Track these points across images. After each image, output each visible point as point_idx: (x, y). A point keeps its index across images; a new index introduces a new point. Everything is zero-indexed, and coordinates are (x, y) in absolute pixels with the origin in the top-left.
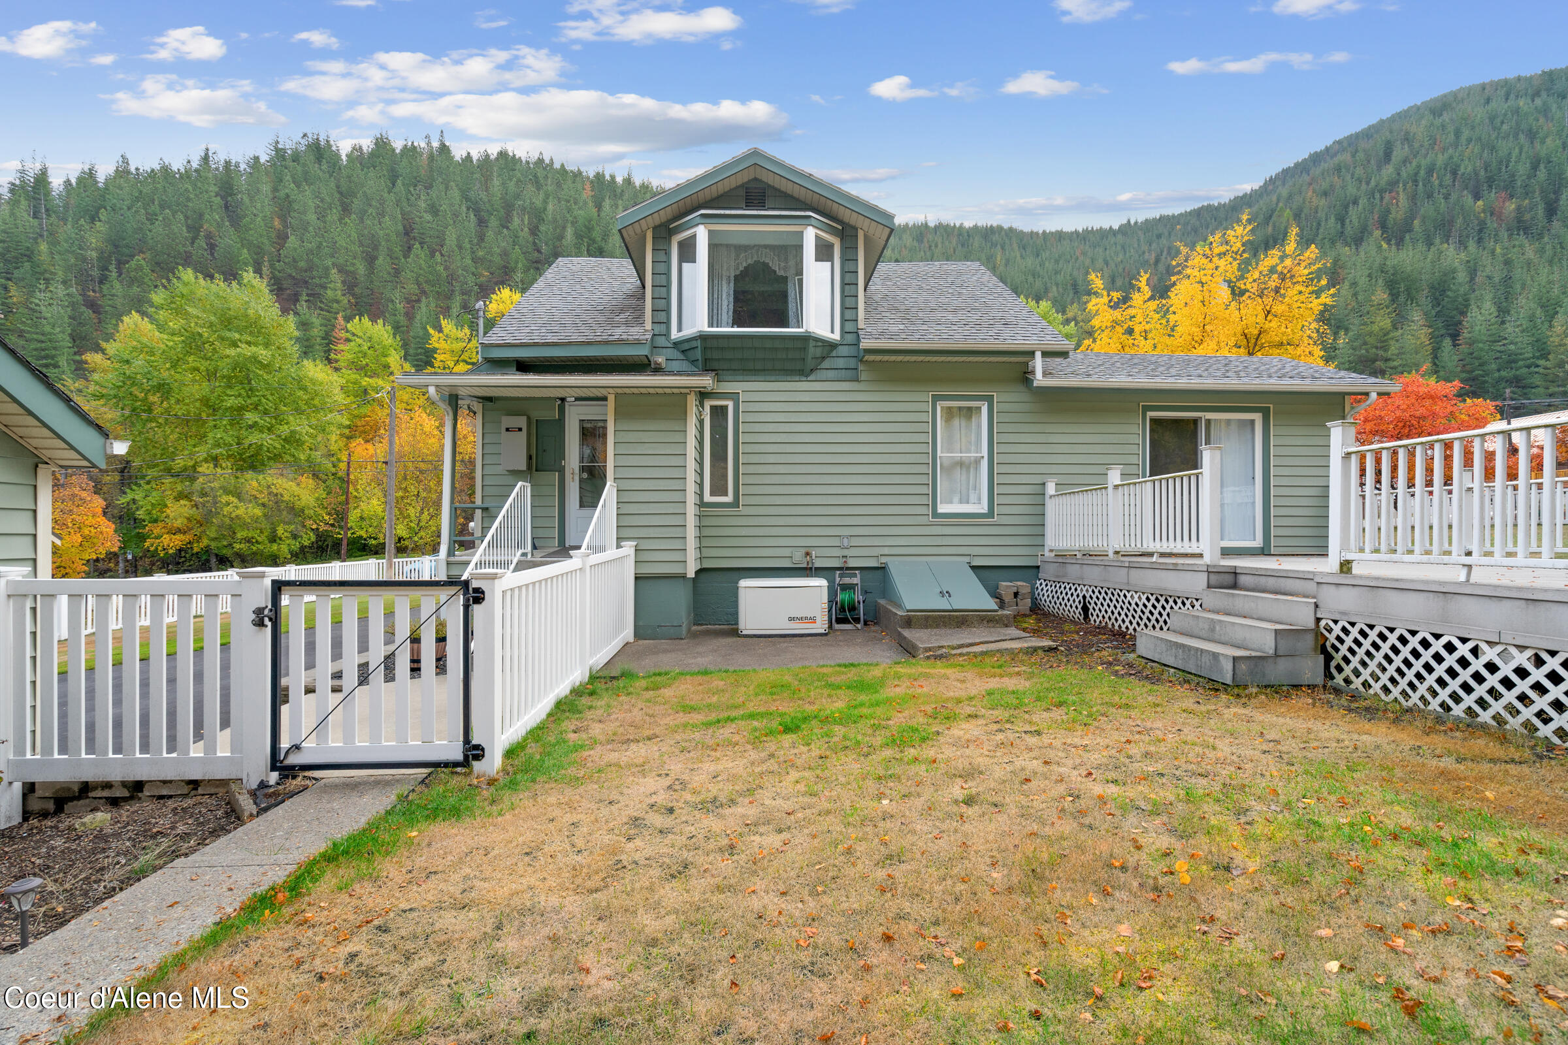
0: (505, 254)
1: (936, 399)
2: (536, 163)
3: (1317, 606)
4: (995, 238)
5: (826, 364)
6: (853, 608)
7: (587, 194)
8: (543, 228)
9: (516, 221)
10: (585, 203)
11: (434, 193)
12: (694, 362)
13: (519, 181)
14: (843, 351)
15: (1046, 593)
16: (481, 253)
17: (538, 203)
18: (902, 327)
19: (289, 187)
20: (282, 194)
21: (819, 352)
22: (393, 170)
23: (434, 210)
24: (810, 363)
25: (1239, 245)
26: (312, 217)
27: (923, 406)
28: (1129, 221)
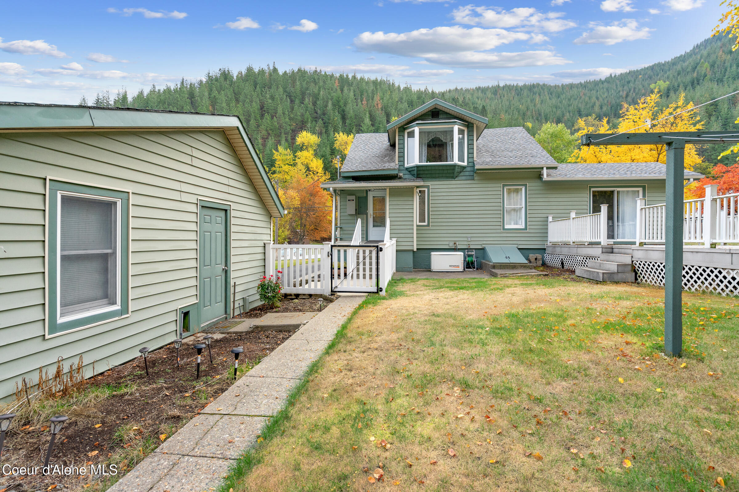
0: (302, 115)
1: (504, 186)
2: (314, 73)
3: (632, 257)
4: (536, 90)
5: (462, 174)
6: (472, 263)
7: (337, 84)
8: (318, 103)
9: (307, 100)
10: (337, 90)
11: (272, 90)
12: (413, 175)
13: (307, 82)
14: (468, 169)
15: (548, 259)
16: (292, 116)
17: (316, 91)
18: (491, 159)
19: (215, 93)
20: (212, 95)
21: (459, 170)
22: (255, 81)
23: (272, 98)
24: (456, 174)
25: (653, 103)
26: (224, 105)
27: (499, 189)
28: (611, 75)
